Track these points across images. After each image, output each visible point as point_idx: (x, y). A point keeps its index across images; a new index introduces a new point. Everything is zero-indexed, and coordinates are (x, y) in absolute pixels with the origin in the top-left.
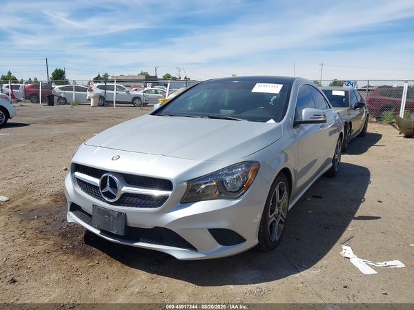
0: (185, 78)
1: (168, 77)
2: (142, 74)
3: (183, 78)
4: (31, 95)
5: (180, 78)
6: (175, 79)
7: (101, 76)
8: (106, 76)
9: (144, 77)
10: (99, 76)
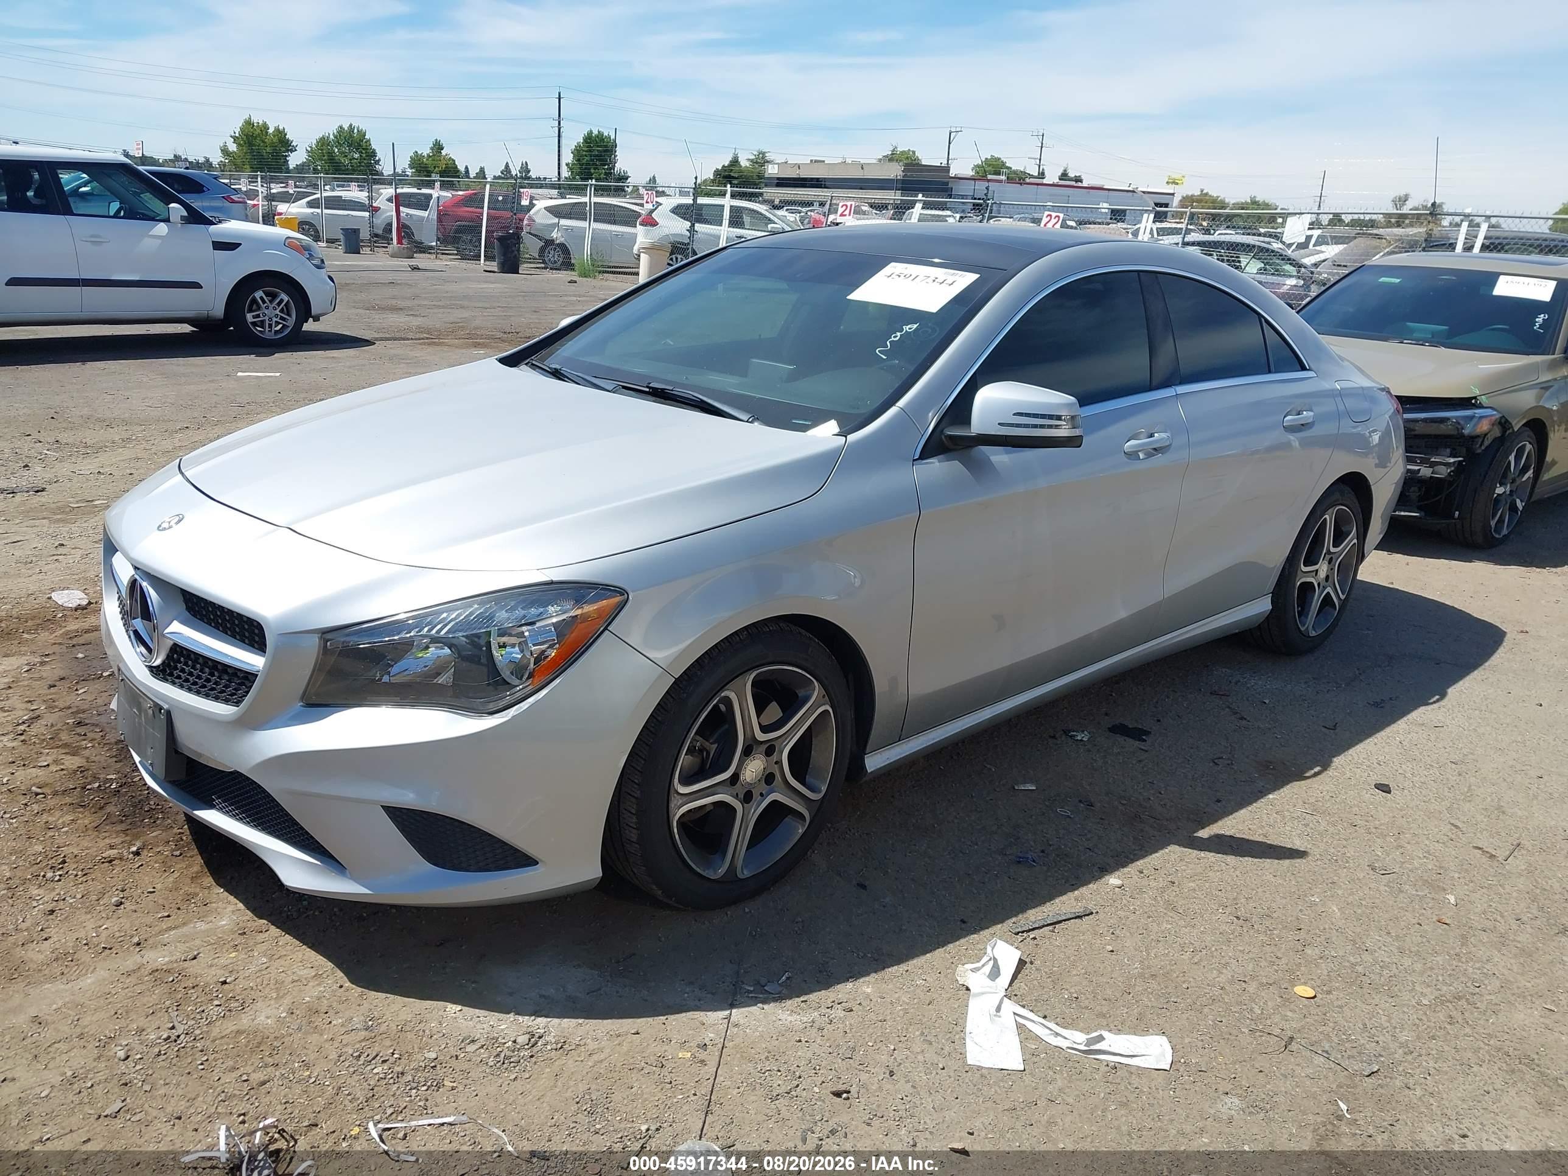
0: (1064, 176)
1: (992, 168)
2: (892, 158)
3: (1052, 177)
4: (458, 231)
5: (1042, 175)
6: (1019, 178)
7: (744, 163)
8: (761, 160)
9: (895, 171)
10: (735, 162)
